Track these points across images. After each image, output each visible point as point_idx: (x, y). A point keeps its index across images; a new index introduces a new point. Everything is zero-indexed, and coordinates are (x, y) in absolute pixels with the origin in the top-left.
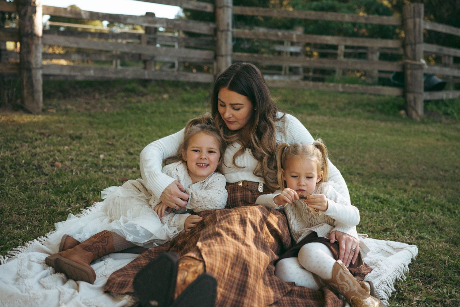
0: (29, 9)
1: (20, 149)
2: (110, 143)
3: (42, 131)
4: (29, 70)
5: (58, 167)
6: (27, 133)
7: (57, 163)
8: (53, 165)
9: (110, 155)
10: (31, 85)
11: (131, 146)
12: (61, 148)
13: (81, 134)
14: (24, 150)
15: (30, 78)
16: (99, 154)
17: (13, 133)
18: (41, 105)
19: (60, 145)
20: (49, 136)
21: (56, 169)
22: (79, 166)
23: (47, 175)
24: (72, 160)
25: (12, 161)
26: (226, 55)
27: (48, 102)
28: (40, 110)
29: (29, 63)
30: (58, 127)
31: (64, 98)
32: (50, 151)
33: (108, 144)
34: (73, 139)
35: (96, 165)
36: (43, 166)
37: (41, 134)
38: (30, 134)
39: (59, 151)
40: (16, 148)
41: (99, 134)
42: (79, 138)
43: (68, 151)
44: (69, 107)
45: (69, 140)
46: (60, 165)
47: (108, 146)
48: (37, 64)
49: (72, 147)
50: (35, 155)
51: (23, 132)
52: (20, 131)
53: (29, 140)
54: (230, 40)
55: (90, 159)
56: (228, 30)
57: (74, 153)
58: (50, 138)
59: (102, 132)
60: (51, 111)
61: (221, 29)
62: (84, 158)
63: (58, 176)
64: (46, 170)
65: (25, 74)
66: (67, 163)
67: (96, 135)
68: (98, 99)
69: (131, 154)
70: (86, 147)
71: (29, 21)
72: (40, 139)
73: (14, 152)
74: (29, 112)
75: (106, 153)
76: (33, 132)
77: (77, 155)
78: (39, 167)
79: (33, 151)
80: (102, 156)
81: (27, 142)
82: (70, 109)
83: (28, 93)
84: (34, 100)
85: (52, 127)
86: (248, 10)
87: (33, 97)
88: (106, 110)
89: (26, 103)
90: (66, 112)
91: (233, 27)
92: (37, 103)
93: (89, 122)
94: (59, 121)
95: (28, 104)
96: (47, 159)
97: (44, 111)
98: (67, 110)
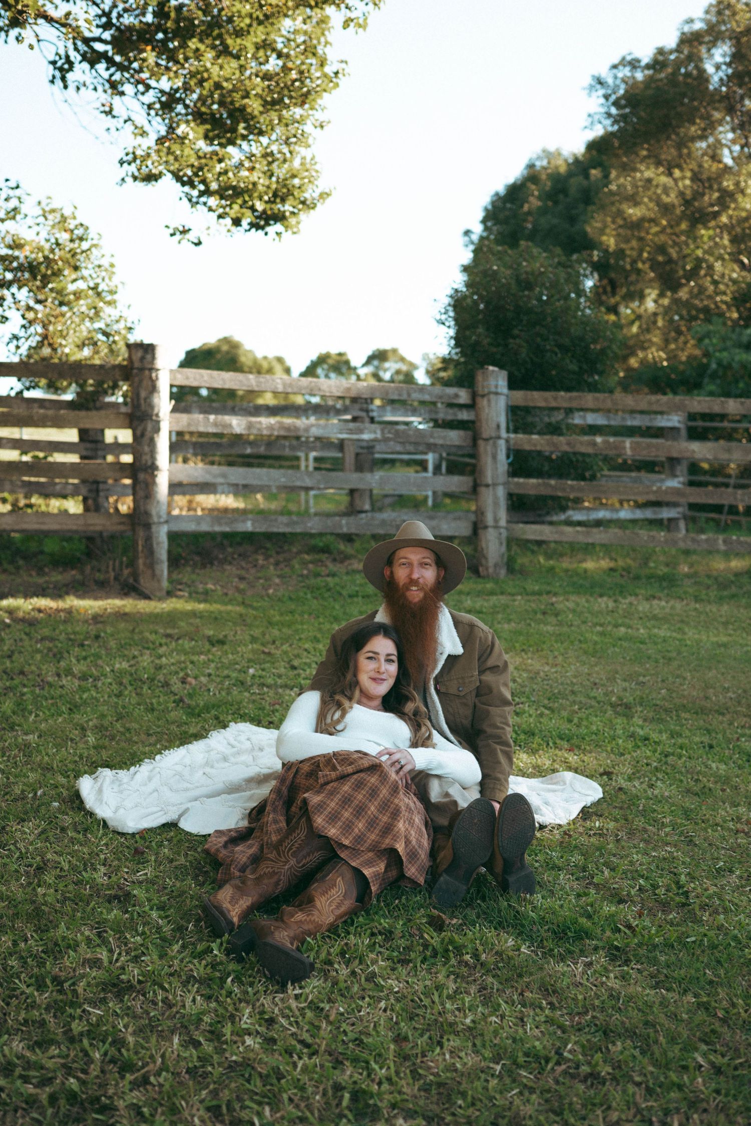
0: (150, 426)
1: (140, 659)
2: (266, 650)
3: (169, 631)
4: (148, 526)
5: (190, 684)
6: (147, 634)
7: (189, 679)
8: (184, 682)
9: (263, 670)
10: (150, 552)
11: (297, 656)
12: (195, 658)
13: (225, 636)
14: (146, 660)
15: (149, 539)
16: (248, 667)
17: (129, 635)
18: (165, 584)
19: (193, 655)
20: (178, 639)
21: (188, 687)
22: (219, 683)
23: (176, 695)
24: (209, 675)
25: (131, 675)
26: (494, 485)
27: (175, 576)
28: (164, 593)
29: (147, 514)
30: (191, 624)
31: (204, 566)
32: (180, 662)
33: (264, 652)
34: (213, 645)
35: (242, 683)
36: (172, 682)
37: (168, 636)
38: (152, 637)
39: (192, 662)
40: (134, 657)
41: (252, 636)
42: (222, 642)
43: (205, 663)
44: (210, 586)
45: (207, 646)
46: (193, 682)
47: (262, 656)
48: (159, 517)
49: (211, 657)
50: (161, 667)
51: (141, 632)
52: (137, 630)
53: (151, 646)
54: (502, 455)
55: (234, 675)
56: (499, 438)
57: (213, 665)
58: (180, 642)
59: (257, 632)
60: (181, 593)
61: (485, 435)
62: (226, 672)
63: (190, 696)
64: (174, 688)
65: (141, 533)
66: (203, 679)
67: (247, 638)
69: (294, 668)
70: (230, 656)
71: (149, 445)
72: (166, 644)
73: (132, 662)
74: (147, 597)
75: (258, 667)
76: (156, 633)
77: (218, 669)
78: (166, 684)
79: (157, 661)
80: (251, 671)
81: (148, 648)
82: (212, 591)
83: (145, 564)
84: (154, 575)
85: (182, 624)
86: (537, 398)
87: (153, 571)
88: (271, 591)
89: (142, 581)
90: (206, 596)
91: (508, 431)
92: (159, 581)
93: (241, 615)
94: (194, 614)
95: (145, 583)
96: (177, 673)
97: (170, 594)
98: (206, 593)
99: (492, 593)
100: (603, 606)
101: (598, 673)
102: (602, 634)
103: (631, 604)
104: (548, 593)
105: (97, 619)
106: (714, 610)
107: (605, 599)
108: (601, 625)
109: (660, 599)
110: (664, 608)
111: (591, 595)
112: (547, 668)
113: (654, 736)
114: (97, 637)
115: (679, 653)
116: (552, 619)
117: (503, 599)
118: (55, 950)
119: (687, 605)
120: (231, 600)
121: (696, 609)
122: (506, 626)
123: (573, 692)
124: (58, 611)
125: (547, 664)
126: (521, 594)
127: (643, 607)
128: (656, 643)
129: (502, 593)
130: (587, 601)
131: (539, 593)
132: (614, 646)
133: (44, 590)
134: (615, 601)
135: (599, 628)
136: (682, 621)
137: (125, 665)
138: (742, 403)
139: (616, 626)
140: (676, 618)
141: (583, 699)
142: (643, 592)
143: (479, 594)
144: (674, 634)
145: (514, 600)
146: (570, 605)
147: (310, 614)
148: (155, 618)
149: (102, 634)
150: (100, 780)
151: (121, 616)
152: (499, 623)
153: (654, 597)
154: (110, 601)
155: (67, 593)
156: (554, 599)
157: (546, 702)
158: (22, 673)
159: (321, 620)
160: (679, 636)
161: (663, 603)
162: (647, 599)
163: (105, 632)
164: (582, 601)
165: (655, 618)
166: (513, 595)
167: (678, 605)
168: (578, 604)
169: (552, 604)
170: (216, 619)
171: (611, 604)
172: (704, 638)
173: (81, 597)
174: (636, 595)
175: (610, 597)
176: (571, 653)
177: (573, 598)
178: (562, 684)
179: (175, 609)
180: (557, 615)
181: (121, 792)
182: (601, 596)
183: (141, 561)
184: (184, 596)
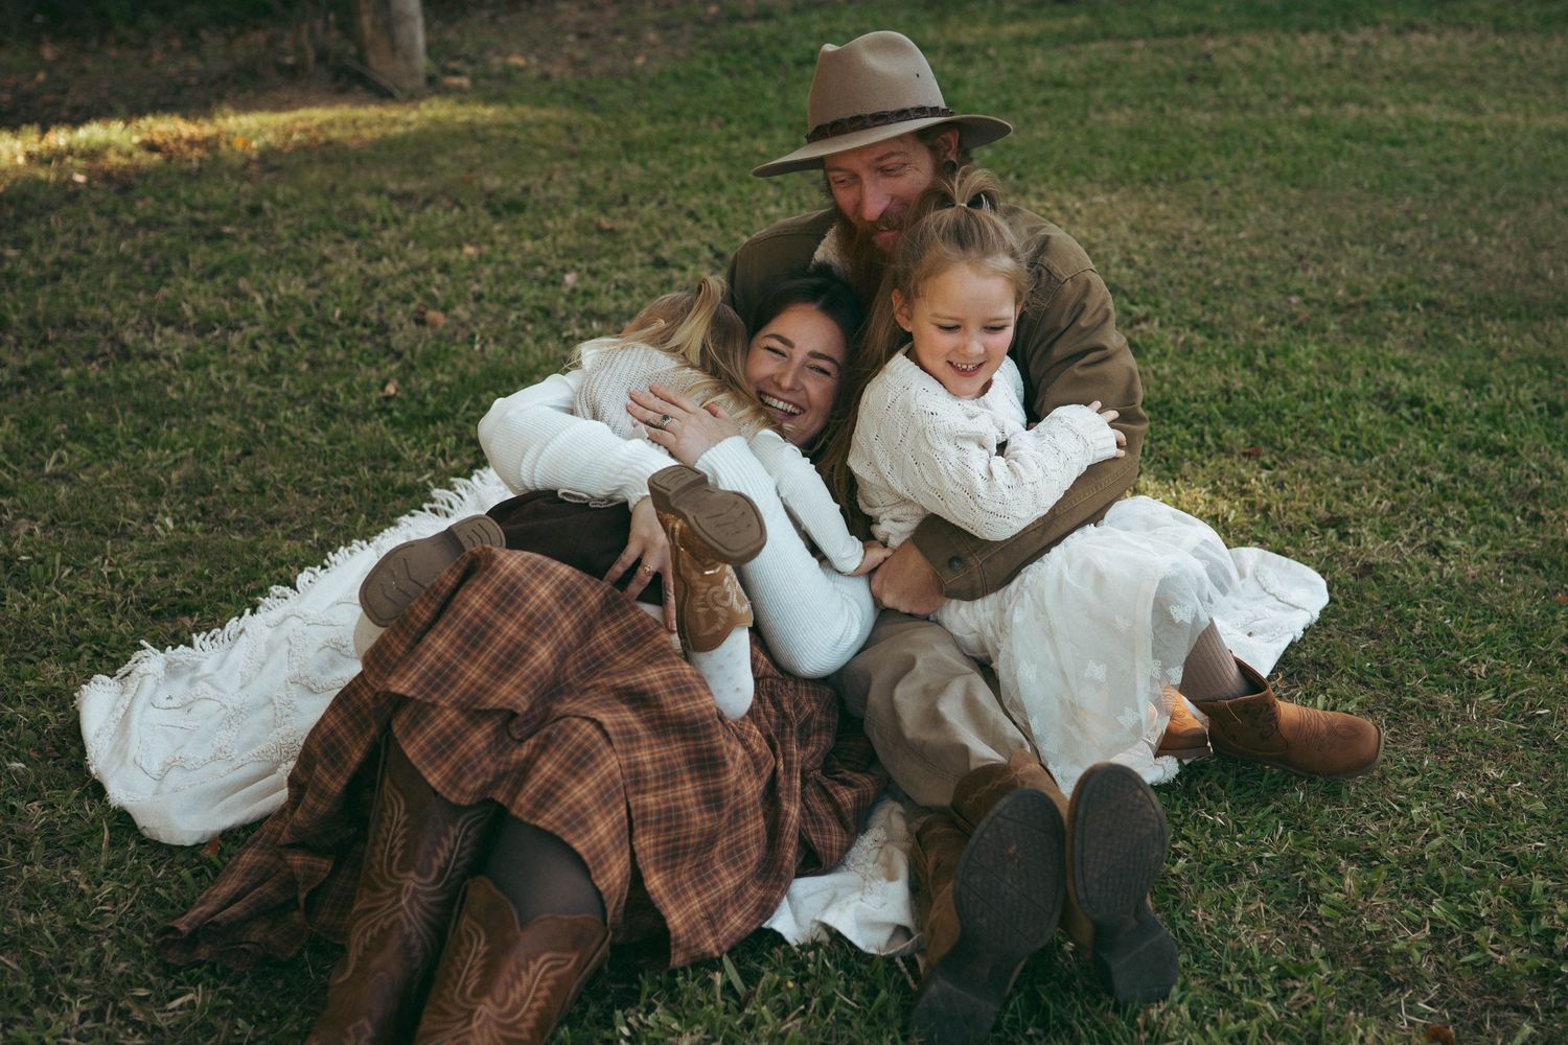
1: (333, 265)
2: (605, 223)
3: (410, 185)
5: (434, 325)
6: (360, 199)
7: (433, 313)
8: (421, 321)
9: (594, 274)
11: (671, 233)
12: (452, 255)
13: (526, 190)
14: (347, 265)
16: (564, 271)
18: (422, 62)
19: (448, 247)
20: (427, 202)
21: (428, 331)
22: (497, 317)
23: (399, 355)
24: (479, 297)
28: (421, 81)
30: (461, 160)
32: (417, 270)
33: (600, 230)
34: (496, 215)
35: (547, 313)
36: (393, 323)
37: (403, 197)
38: (371, 203)
39: (444, 268)
40: (325, 260)
41: (582, 184)
42: (515, 207)
43: (472, 265)
44: (517, 60)
45: (485, 219)
46: (440, 319)
47: (595, 240)
49: (486, 248)
50: (376, 284)
51: (349, 193)
52: (341, 188)
53: (364, 225)
55: (530, 293)
57: (488, 271)
58: (429, 210)
59: (593, 174)
60: (455, 81)
62: (514, 288)
64: (397, 340)
66: (461, 310)
67: (572, 190)
69: (660, 264)
70: (528, 244)
72: (397, 221)
73: (316, 277)
75: (583, 266)
76: (381, 191)
77: (498, 279)
78: (383, 328)
79: (370, 270)
80: (570, 278)
81: (356, 236)
82: (520, 69)
83: (374, 25)
84: (394, 48)
85: (441, 161)
87: (392, 38)
88: (640, 61)
89: (373, 60)
90: (499, 86)
92: (408, 58)
93: (569, 129)
94: (473, 133)
95: (381, 65)
96: (406, 299)
97: (434, 86)
98: (507, 75)
99: (1085, 37)
100: (1310, 51)
101: (1306, 228)
102: (1311, 125)
103: (1366, 44)
104: (1198, 29)
105: (270, 161)
106: (1536, 49)
107: (1314, 36)
108: (1308, 102)
109: (1424, 30)
110: (1430, 52)
111: (1286, 30)
112: (1197, 224)
113: (1434, 394)
114: (255, 211)
115: (1472, 162)
116: (1206, 93)
117: (1108, 50)
119: (1481, 38)
120: (553, 90)
121: (1498, 49)
122: (1114, 116)
123: (1253, 281)
124: (192, 142)
125: (1199, 210)
126: (1143, 36)
127: (1391, 50)
128: (1422, 142)
129: (1106, 36)
130: (1278, 44)
131: (1180, 32)
132: (1336, 154)
133: (178, 90)
134: (1335, 40)
135: (1304, 111)
136: (1473, 80)
137: (298, 287)
139: (1338, 102)
140: (1459, 73)
141: (1274, 298)
142: (1390, 16)
143: (1061, 40)
144: (1458, 116)
145: (1129, 51)
146: (1243, 55)
147: (712, 115)
148: (387, 150)
149: (267, 204)
150: (132, 683)
151: (323, 152)
152: (1099, 109)
153: (1412, 27)
154: (302, 113)
155: (220, 97)
156: (1211, 44)
157: (1197, 311)
158: (71, 323)
159: (734, 129)
160: (1470, 121)
161: (1431, 40)
162: (1398, 32)
163: (273, 199)
164: (1267, 46)
165: (1417, 75)
166: (1129, 38)
167: (1462, 42)
168: (1258, 53)
169: (1208, 57)
170: (509, 147)
171: (1326, 49)
172: (1520, 120)
173: (245, 107)
174: (1376, 24)
175: (1323, 31)
176: (1247, 181)
177: (1248, 38)
178: (1230, 262)
179: (435, 121)
180: (1216, 83)
181: (186, 707)
182: (1305, 30)
183: (366, 20)
184: (460, 89)
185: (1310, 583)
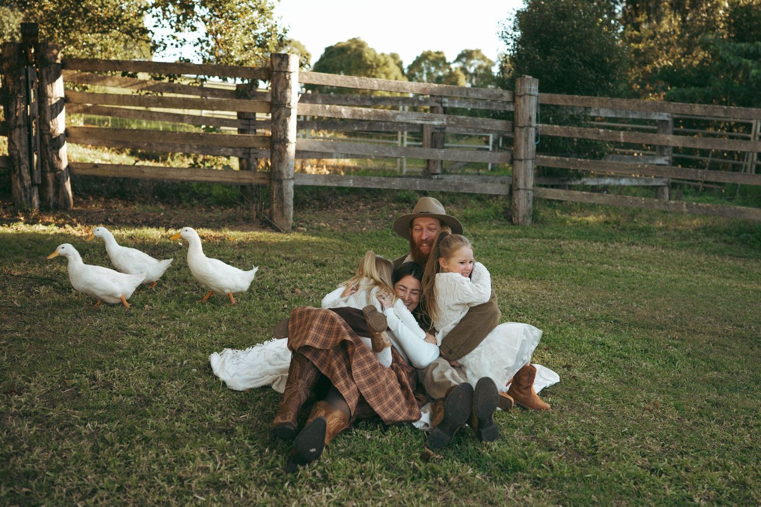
0: (283, 112)
1: (266, 274)
3: (288, 256)
4: (280, 181)
5: (297, 293)
6: (273, 257)
7: (297, 290)
8: (293, 292)
10: (282, 199)
12: (303, 275)
13: (326, 261)
14: (269, 275)
15: (281, 190)
17: (260, 257)
18: (291, 221)
19: (302, 273)
20: (294, 261)
21: (295, 295)
22: (317, 293)
23: (287, 299)
24: (311, 287)
25: (258, 285)
26: (526, 160)
27: (299, 215)
28: (290, 228)
29: (280, 173)
30: (305, 251)
31: (321, 209)
32: (292, 278)
34: (317, 266)
36: (285, 291)
37: (287, 259)
38: (276, 259)
39: (301, 278)
41: (345, 261)
42: (323, 265)
43: (309, 279)
44: (323, 224)
45: (313, 267)
46: (300, 292)
48: (288, 175)
49: (314, 275)
50: (279, 281)
51: (269, 256)
52: (266, 254)
53: (275, 265)
54: (532, 139)
56: (530, 126)
57: (314, 281)
58: (295, 263)
59: (348, 259)
60: (301, 229)
62: (322, 286)
63: (296, 301)
64: (286, 296)
65: (275, 186)
66: (306, 290)
67: (342, 262)
68: (362, 211)
70: (327, 275)
71: (283, 125)
72: (285, 265)
73: (260, 277)
74: (278, 231)
76: (279, 256)
77: (317, 283)
78: (281, 292)
79: (277, 277)
81: (272, 267)
82: (324, 227)
83: (277, 207)
84: (283, 215)
85: (299, 251)
86: (559, 99)
87: (283, 212)
88: (365, 229)
89: (275, 219)
90: (318, 231)
91: (537, 121)
92: (287, 219)
93: (340, 246)
94: (308, 244)
95: (277, 220)
96: (289, 285)
97: (294, 229)
98: (319, 229)
99: (519, 236)
100: (596, 248)
101: (580, 297)
102: (590, 269)
103: (616, 248)
104: (559, 238)
105: (241, 245)
106: (674, 254)
107: (598, 243)
108: (591, 263)
109: (637, 245)
110: (639, 251)
111: (589, 241)
112: (545, 292)
113: (609, 342)
114: (239, 258)
115: (641, 284)
116: (558, 257)
117: (526, 241)
118: (182, 461)
119: (656, 250)
120: (335, 235)
121: (662, 253)
122: (524, 260)
123: (560, 309)
124: (215, 238)
125: (546, 289)
126: (539, 238)
127: (624, 250)
128: (626, 277)
129: (526, 237)
130: (585, 245)
131: (553, 238)
132: (596, 278)
133: (208, 223)
134: (605, 245)
135: (589, 265)
136: (650, 262)
138: (705, 108)
139: (602, 263)
140: (646, 259)
141: (565, 314)
142: (626, 239)
143: (509, 236)
144: (641, 271)
145: (533, 242)
146: (573, 247)
147: (388, 247)
148: (280, 246)
149: (243, 256)
151: (259, 244)
152: (520, 258)
153: (633, 244)
154: (251, 232)
155: (223, 226)
156: (562, 242)
157: (540, 315)
158: (186, 281)
159: (395, 251)
160: (644, 273)
161: (639, 248)
162: (628, 245)
163: (245, 255)
164: (581, 245)
165: (631, 258)
166: (534, 238)
167: (649, 250)
168: (578, 247)
169: (560, 246)
170: (321, 248)
171: (602, 248)
172: (662, 274)
173: (232, 229)
174: (621, 242)
175: (602, 242)
176: (564, 282)
177: (575, 242)
178: (553, 303)
179: (296, 239)
180: (561, 254)
181: (238, 364)
182: (596, 242)
183: (275, 205)
184: (303, 231)
185: (554, 376)
